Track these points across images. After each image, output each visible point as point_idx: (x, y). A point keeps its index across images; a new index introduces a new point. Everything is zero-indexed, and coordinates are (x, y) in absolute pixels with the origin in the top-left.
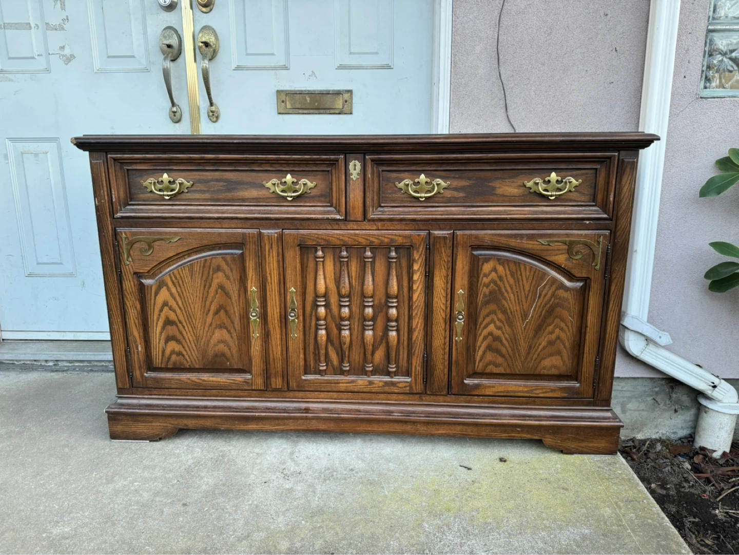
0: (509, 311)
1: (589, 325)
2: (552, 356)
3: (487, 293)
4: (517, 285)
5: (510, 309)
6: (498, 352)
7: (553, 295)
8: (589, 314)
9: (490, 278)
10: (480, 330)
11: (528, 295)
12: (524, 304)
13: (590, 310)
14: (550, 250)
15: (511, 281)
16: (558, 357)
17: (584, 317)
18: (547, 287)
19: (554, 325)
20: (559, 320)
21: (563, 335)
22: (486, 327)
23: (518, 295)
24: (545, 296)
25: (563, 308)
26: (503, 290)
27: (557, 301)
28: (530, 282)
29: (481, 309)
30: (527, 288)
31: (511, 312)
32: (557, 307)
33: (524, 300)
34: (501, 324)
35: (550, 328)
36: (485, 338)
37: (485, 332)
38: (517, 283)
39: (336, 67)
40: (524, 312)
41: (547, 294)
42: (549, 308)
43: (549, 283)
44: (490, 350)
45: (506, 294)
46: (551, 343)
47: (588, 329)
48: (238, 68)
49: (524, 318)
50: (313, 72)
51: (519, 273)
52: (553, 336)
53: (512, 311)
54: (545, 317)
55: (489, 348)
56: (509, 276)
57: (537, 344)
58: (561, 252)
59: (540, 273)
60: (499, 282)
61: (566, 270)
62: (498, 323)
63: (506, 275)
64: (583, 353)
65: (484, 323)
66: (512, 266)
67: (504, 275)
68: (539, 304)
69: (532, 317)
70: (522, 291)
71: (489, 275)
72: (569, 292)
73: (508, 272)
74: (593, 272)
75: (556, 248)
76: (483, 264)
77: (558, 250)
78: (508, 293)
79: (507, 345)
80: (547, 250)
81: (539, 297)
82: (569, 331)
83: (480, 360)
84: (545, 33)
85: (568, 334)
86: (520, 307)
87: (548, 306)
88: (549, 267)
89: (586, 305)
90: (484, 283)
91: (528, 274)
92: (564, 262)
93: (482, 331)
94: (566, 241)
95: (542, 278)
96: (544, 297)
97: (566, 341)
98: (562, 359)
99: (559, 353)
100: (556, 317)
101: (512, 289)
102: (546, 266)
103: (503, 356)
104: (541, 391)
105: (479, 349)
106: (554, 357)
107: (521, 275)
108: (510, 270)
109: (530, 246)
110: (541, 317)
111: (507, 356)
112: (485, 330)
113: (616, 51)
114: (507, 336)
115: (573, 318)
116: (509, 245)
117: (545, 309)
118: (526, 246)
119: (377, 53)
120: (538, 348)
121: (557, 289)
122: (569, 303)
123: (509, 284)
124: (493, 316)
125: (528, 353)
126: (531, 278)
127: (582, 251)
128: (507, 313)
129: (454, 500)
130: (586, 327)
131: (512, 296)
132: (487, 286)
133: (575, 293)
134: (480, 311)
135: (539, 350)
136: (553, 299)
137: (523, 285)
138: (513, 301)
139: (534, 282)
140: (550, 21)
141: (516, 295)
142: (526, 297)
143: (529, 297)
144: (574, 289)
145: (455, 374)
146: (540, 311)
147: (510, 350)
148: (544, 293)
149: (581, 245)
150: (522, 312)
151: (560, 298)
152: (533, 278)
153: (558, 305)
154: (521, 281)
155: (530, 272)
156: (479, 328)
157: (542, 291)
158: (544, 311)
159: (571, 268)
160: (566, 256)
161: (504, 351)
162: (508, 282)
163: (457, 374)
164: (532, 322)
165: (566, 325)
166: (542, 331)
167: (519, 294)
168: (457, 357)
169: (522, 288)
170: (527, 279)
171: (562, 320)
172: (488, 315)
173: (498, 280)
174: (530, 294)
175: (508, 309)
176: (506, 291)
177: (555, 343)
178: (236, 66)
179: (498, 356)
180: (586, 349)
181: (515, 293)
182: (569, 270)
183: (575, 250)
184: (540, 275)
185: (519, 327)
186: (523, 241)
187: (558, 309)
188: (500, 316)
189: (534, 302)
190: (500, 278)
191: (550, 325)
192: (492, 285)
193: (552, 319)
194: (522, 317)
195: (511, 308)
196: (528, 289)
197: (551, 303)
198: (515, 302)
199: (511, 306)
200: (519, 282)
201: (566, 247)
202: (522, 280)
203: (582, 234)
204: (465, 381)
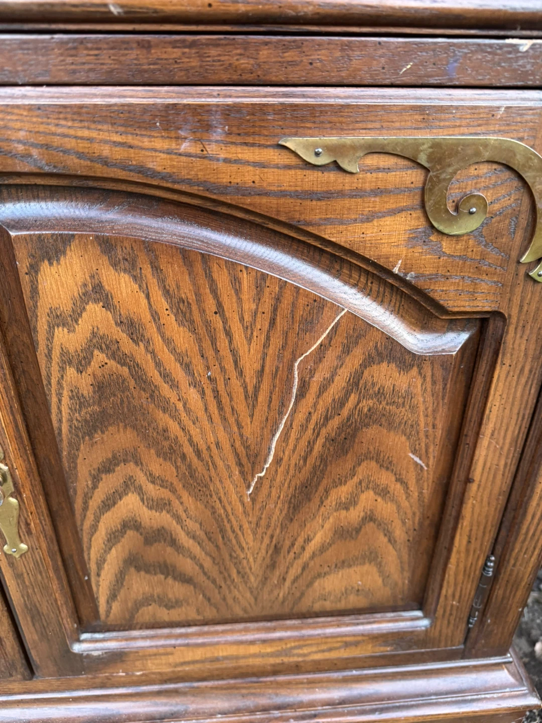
0: (188, 450)
1: (477, 473)
2: (350, 566)
3: (86, 389)
4: (210, 353)
5: (190, 440)
6: (167, 570)
7: (355, 383)
8: (484, 442)
9: (84, 327)
10: (90, 516)
11: (257, 389)
12: (246, 420)
13: (488, 428)
14: (341, 194)
15: (182, 337)
16: (369, 569)
17: (464, 449)
18: (331, 356)
19: (356, 480)
20: (373, 464)
21: (385, 509)
22: (108, 504)
23: (216, 392)
24: (323, 388)
25: (391, 426)
26: (153, 374)
27: (366, 404)
28: (259, 339)
29: (74, 446)
30: (250, 364)
31: (198, 453)
32: (367, 425)
33: (241, 407)
34: (165, 494)
35: (343, 492)
36: (113, 538)
37: (110, 520)
38: (207, 344)
40: (247, 448)
41: (330, 381)
42: (340, 428)
43: (339, 340)
44: (138, 569)
45: (166, 390)
46: (343, 534)
47: (474, 487)
49: (248, 466)
51: (210, 304)
52: (354, 515)
53: (202, 446)
54: (323, 460)
55: (133, 562)
56: (170, 320)
57: (300, 541)
58: (391, 203)
59: (302, 301)
60: (127, 345)
61: (407, 284)
62: (151, 489)
63: (155, 316)
64: (450, 550)
65: (99, 496)
66: (174, 272)
67: (147, 317)
68: (301, 417)
69: (278, 461)
70: (233, 374)
71: (76, 315)
72: (415, 371)
73: (162, 303)
74: (518, 290)
75: (370, 181)
76: (34, 269)
77: (378, 192)
78: (174, 385)
79: (197, 550)
80: (327, 195)
81: (301, 395)
82: (408, 496)
83: (113, 596)
85: (405, 504)
86: (231, 434)
87: (335, 422)
88: (338, 275)
89: (472, 413)
90: (64, 353)
91: (249, 306)
92: (403, 251)
93: (97, 520)
94: (417, 145)
95: (309, 325)
96: (319, 395)
97: (397, 524)
98: (381, 572)
99: (372, 557)
100: (367, 456)
101: (187, 367)
102: (328, 270)
103: (187, 580)
104: (314, 649)
105: (100, 567)
106: (357, 569)
107: (220, 310)
108: (167, 293)
109: (248, 176)
110: (311, 461)
111: (201, 578)
112: (108, 515)
114: (192, 525)
115: (425, 456)
116: (141, 170)
117: (324, 431)
118: (227, 175)
120: (303, 548)
121: (369, 361)
122: (414, 408)
123: (173, 351)
124: (131, 469)
125: (273, 566)
126: (262, 323)
127: (488, 196)
128: (184, 457)
130: (468, 480)
131: (193, 395)
132: (82, 362)
133: (439, 373)
134: (73, 459)
135: (307, 554)
136: (353, 399)
137: (234, 353)
138: (201, 414)
139: (276, 341)
141: (209, 392)
142: (252, 398)
143: (262, 397)
144: (438, 360)
145: (36, 637)
146: (303, 443)
147: (208, 563)
148: (318, 378)
149: (484, 169)
150: (241, 450)
151: (380, 394)
152: (273, 322)
153: (370, 418)
154: (222, 335)
155: (258, 298)
156: (85, 508)
157: (312, 373)
158: (320, 441)
159: (432, 278)
160: (413, 221)
161: (187, 566)
162: (168, 342)
163: (44, 636)
164: (279, 478)
165: (399, 480)
166: (316, 500)
167: (221, 387)
168: (26, 596)
169: (229, 365)
170: (248, 329)
171: (386, 464)
172: (108, 468)
173: (124, 338)
174: (265, 386)
175: (183, 440)
176: (166, 376)
177: (358, 530)
179: (170, 580)
180: (460, 541)
181: (205, 382)
182: (421, 284)
183: (454, 193)
184: (299, 313)
185: (234, 497)
186: (212, 149)
187: (371, 432)
188: (157, 466)
189: (281, 413)
190: (132, 328)
191: (341, 482)
192: (99, 357)
193: (349, 465)
194: (240, 464)
195: (197, 439)
196: (257, 366)
197: (345, 412)
198: (210, 419)
199: (194, 431)
200: (214, 341)
201: (414, 177)
202: (228, 334)
203: (492, 111)
204: (77, 648)
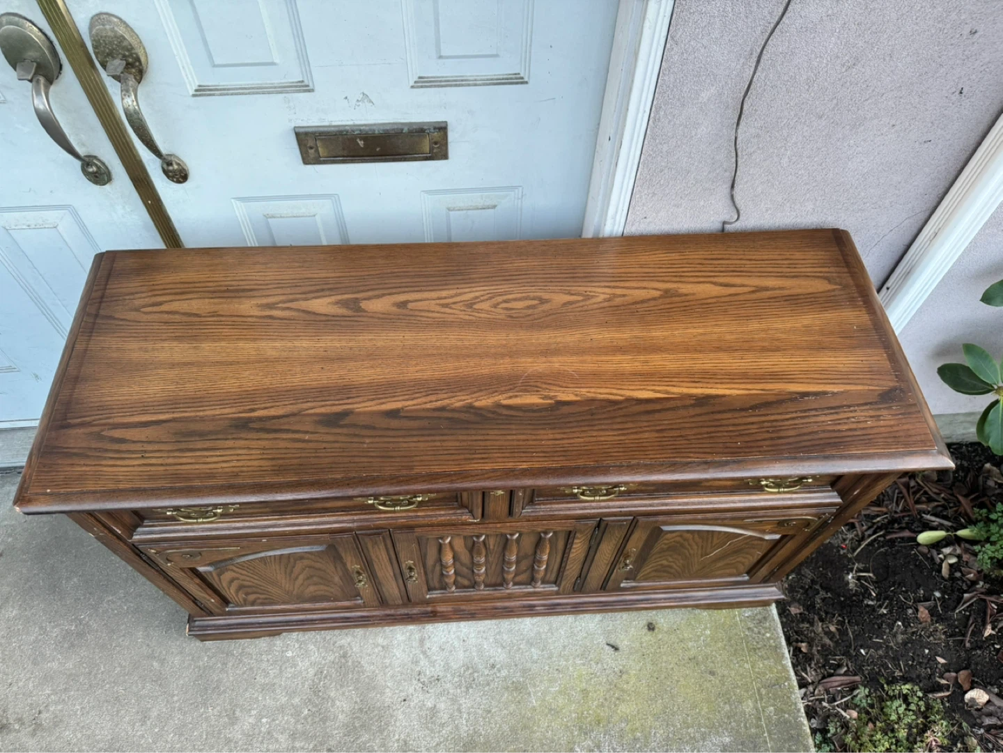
39: (412, 83)
48: (201, 91)
50: (364, 94)
84: (843, 65)
113: (961, 93)
119: (496, 56)
129: (602, 705)
140: (861, 44)
178: (195, 87)
